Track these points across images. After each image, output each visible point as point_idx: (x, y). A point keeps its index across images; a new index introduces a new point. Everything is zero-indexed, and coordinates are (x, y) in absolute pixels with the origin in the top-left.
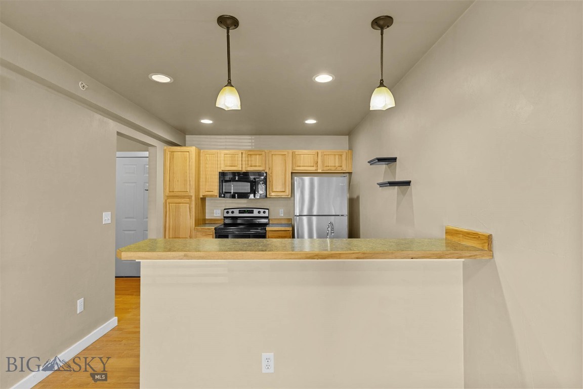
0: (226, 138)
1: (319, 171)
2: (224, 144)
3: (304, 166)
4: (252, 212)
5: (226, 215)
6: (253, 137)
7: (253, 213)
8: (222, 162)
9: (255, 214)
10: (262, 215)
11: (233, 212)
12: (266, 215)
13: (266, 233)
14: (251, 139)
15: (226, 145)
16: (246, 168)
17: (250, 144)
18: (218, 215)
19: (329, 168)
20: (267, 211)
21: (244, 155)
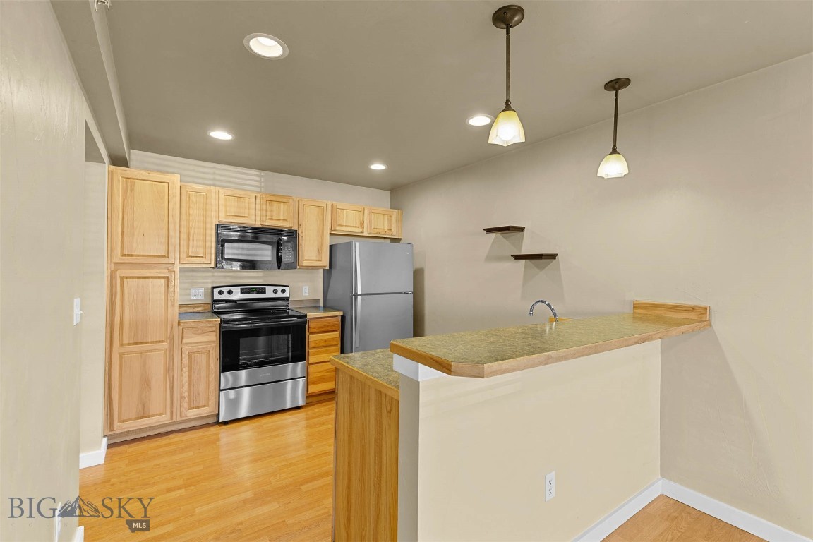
0: (214, 168)
1: (365, 234)
2: (211, 177)
3: (348, 226)
4: (263, 291)
5: (217, 297)
6: (263, 173)
7: (265, 292)
8: (221, 208)
9: (269, 293)
10: (279, 295)
11: (230, 292)
12: (286, 295)
13: (305, 322)
14: (260, 176)
15: (214, 179)
16: (261, 221)
17: (258, 184)
18: (200, 298)
19: (377, 231)
20: (287, 289)
21: (258, 201)
